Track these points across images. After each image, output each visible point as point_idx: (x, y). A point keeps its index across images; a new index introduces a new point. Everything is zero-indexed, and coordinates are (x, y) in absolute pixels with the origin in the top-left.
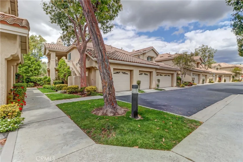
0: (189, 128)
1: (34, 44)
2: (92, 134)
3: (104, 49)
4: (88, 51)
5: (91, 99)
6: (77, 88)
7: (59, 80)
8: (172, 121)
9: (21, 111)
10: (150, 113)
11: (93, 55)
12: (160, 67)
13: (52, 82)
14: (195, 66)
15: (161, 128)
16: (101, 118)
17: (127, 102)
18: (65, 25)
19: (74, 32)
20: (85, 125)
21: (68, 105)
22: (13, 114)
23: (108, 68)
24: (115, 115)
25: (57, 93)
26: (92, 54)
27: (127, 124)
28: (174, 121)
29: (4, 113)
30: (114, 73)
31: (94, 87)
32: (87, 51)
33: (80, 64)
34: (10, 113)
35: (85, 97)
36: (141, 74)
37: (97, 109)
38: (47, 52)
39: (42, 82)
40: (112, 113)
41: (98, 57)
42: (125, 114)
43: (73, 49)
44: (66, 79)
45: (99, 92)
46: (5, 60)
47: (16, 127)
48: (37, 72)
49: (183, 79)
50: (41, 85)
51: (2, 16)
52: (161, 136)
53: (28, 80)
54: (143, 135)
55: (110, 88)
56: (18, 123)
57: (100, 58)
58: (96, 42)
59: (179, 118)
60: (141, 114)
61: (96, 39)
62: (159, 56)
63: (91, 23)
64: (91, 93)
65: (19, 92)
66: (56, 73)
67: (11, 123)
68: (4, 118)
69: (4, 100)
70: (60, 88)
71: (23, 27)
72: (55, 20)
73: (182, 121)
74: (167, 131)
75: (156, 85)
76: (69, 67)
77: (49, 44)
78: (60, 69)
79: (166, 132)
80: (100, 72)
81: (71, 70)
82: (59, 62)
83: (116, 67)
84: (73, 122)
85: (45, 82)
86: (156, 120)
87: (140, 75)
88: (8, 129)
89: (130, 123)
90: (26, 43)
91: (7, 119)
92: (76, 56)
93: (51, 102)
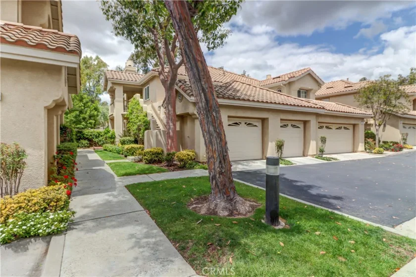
0: (394, 257)
1: (89, 72)
2: (189, 253)
3: (210, 87)
4: (180, 84)
5: (186, 177)
6: (161, 154)
7: (130, 136)
8: (354, 236)
9: (69, 198)
10: (305, 216)
11: (189, 91)
12: (326, 111)
13: (117, 140)
14: (409, 107)
15: (330, 252)
16: (205, 221)
17: (256, 187)
18: (139, 37)
19: (155, 48)
20: (176, 233)
21: (146, 187)
22: (58, 203)
23: (218, 122)
24: (231, 214)
25: (127, 161)
26: (187, 88)
27: (257, 238)
28: (359, 236)
29: (44, 202)
30: (229, 125)
31: (191, 153)
32: (177, 85)
33: (165, 108)
34: (53, 202)
35: (175, 172)
36: (285, 125)
37: (198, 199)
38: (110, 85)
39: (101, 138)
40: (227, 211)
41: (198, 103)
42: (252, 214)
43: (153, 78)
44: (140, 135)
45: (200, 162)
46: (44, 109)
47: (62, 228)
48: (93, 121)
49: (380, 136)
50: (100, 143)
51: (40, 35)
52: (328, 271)
53: (79, 136)
54: (291, 266)
55: (223, 162)
56: (66, 221)
57: (203, 104)
58: (194, 75)
59: (371, 230)
60: (285, 217)
61: (195, 69)
62: (324, 87)
63: (186, 39)
64: (185, 164)
65: (66, 160)
66: (124, 123)
67: (54, 222)
68: (44, 210)
69: (43, 177)
70: (131, 152)
71: (71, 52)
72: (122, 29)
73: (378, 238)
74: (344, 260)
75: (319, 150)
76: (146, 114)
77: (112, 71)
78: (130, 117)
79: (342, 262)
80: (203, 131)
81: (149, 118)
82: (130, 103)
83: (233, 113)
84: (155, 224)
85: (107, 139)
86: (318, 233)
87: (282, 128)
88: (50, 230)
89: (264, 236)
90: (76, 75)
91: (48, 213)
92: (158, 91)
93: (117, 178)
